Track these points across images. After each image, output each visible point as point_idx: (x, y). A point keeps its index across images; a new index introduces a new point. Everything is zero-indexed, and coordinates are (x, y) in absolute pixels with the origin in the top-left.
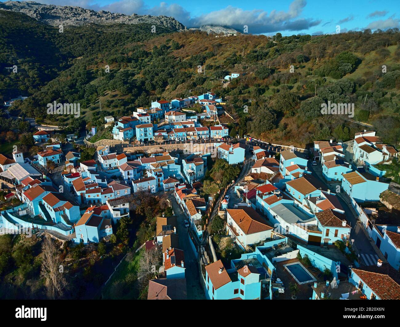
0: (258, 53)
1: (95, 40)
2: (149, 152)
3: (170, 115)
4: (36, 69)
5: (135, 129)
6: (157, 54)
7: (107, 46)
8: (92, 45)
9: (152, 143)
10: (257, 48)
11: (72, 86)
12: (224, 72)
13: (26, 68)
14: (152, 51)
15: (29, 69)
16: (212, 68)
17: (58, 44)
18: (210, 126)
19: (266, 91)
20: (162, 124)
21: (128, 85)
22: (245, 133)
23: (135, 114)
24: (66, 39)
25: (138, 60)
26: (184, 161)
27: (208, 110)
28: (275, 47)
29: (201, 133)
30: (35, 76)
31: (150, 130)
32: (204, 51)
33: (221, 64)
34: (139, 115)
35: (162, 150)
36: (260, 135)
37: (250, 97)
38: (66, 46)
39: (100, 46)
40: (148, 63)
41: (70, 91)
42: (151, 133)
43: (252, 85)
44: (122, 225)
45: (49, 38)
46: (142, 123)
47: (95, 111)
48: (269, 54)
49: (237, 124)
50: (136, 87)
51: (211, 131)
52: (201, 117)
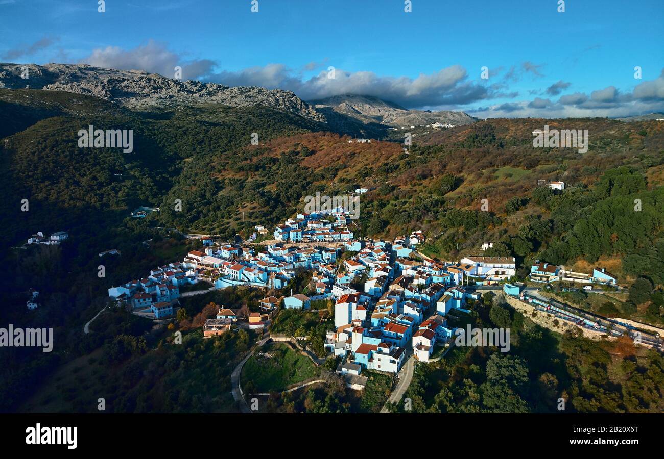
0: (388, 166)
1: (204, 137)
2: (300, 247)
3: (312, 223)
4: (147, 176)
5: (289, 233)
6: (286, 162)
7: (218, 144)
8: (200, 143)
9: (302, 242)
10: (389, 161)
11: (203, 196)
12: (355, 185)
13: (137, 174)
14: (280, 157)
15: (140, 175)
16: (344, 182)
17: (161, 142)
18: (341, 231)
19: (387, 206)
20: (306, 230)
21: (265, 198)
22: (365, 236)
23: (287, 223)
24: (168, 135)
25: (265, 168)
26: (323, 252)
27: (339, 220)
28: (407, 159)
29: (334, 235)
30: (152, 184)
31: (300, 233)
32: (336, 161)
33: (353, 177)
34: (291, 224)
35: (308, 246)
36: (373, 236)
37: (373, 210)
38: (169, 145)
39: (210, 145)
40: (277, 172)
41: (203, 202)
42: (301, 236)
43: (376, 200)
44: (292, 281)
45: (149, 135)
46: (292, 229)
47: (238, 222)
48: (400, 166)
49: (360, 230)
50: (273, 199)
51: (341, 235)
52: (334, 225)
